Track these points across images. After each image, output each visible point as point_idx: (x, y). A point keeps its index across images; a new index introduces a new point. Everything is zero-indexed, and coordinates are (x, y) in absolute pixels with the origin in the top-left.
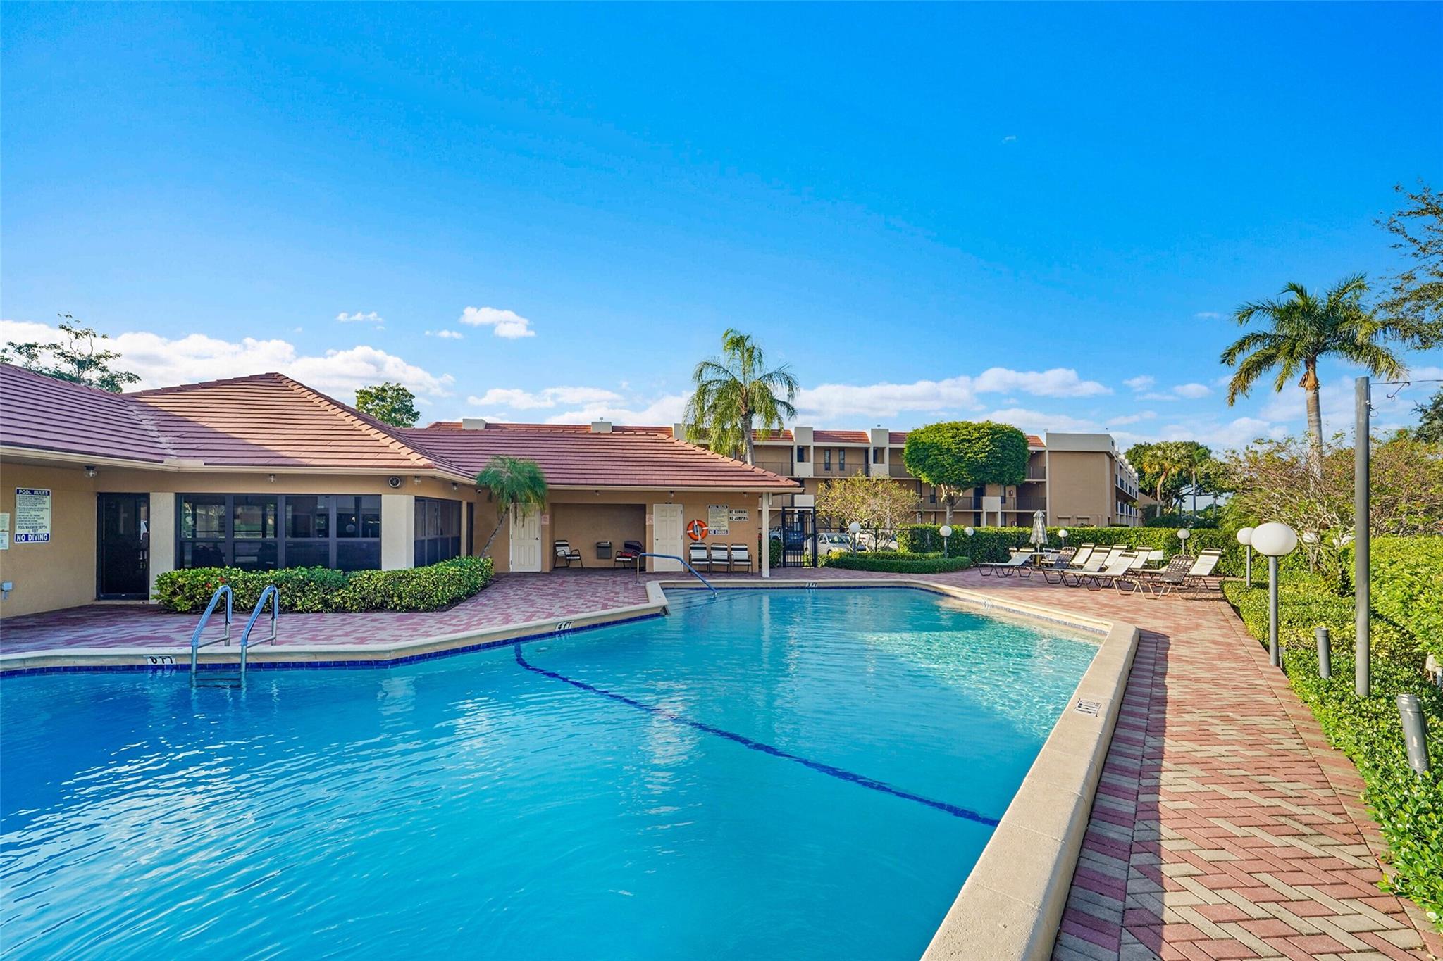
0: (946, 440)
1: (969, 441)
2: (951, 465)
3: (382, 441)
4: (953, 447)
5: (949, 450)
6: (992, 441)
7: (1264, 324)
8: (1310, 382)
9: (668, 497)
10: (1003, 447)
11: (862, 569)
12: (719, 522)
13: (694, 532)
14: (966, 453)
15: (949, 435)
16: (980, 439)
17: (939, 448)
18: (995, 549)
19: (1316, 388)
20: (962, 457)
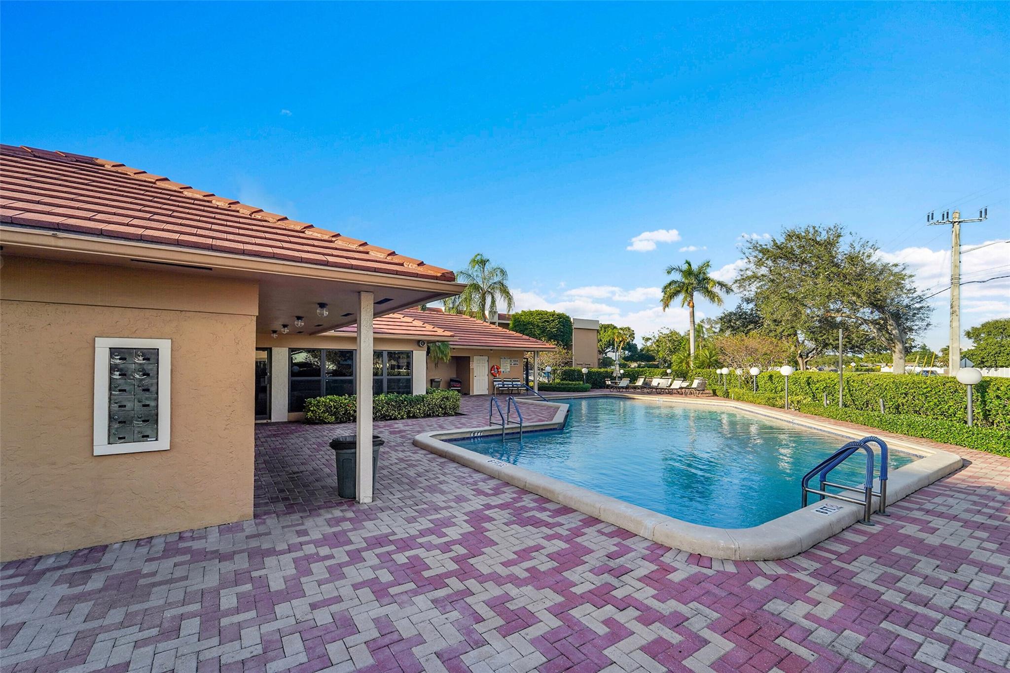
0: (536, 320)
1: (548, 322)
2: (539, 335)
3: (402, 319)
4: (540, 325)
5: (538, 326)
6: (559, 322)
7: (677, 277)
8: (691, 304)
9: (481, 352)
10: (563, 326)
11: (554, 391)
12: (506, 367)
13: (494, 371)
14: (547, 328)
15: (538, 318)
16: (553, 321)
17: (532, 324)
18: (596, 380)
19: (693, 307)
20: (544, 330)
